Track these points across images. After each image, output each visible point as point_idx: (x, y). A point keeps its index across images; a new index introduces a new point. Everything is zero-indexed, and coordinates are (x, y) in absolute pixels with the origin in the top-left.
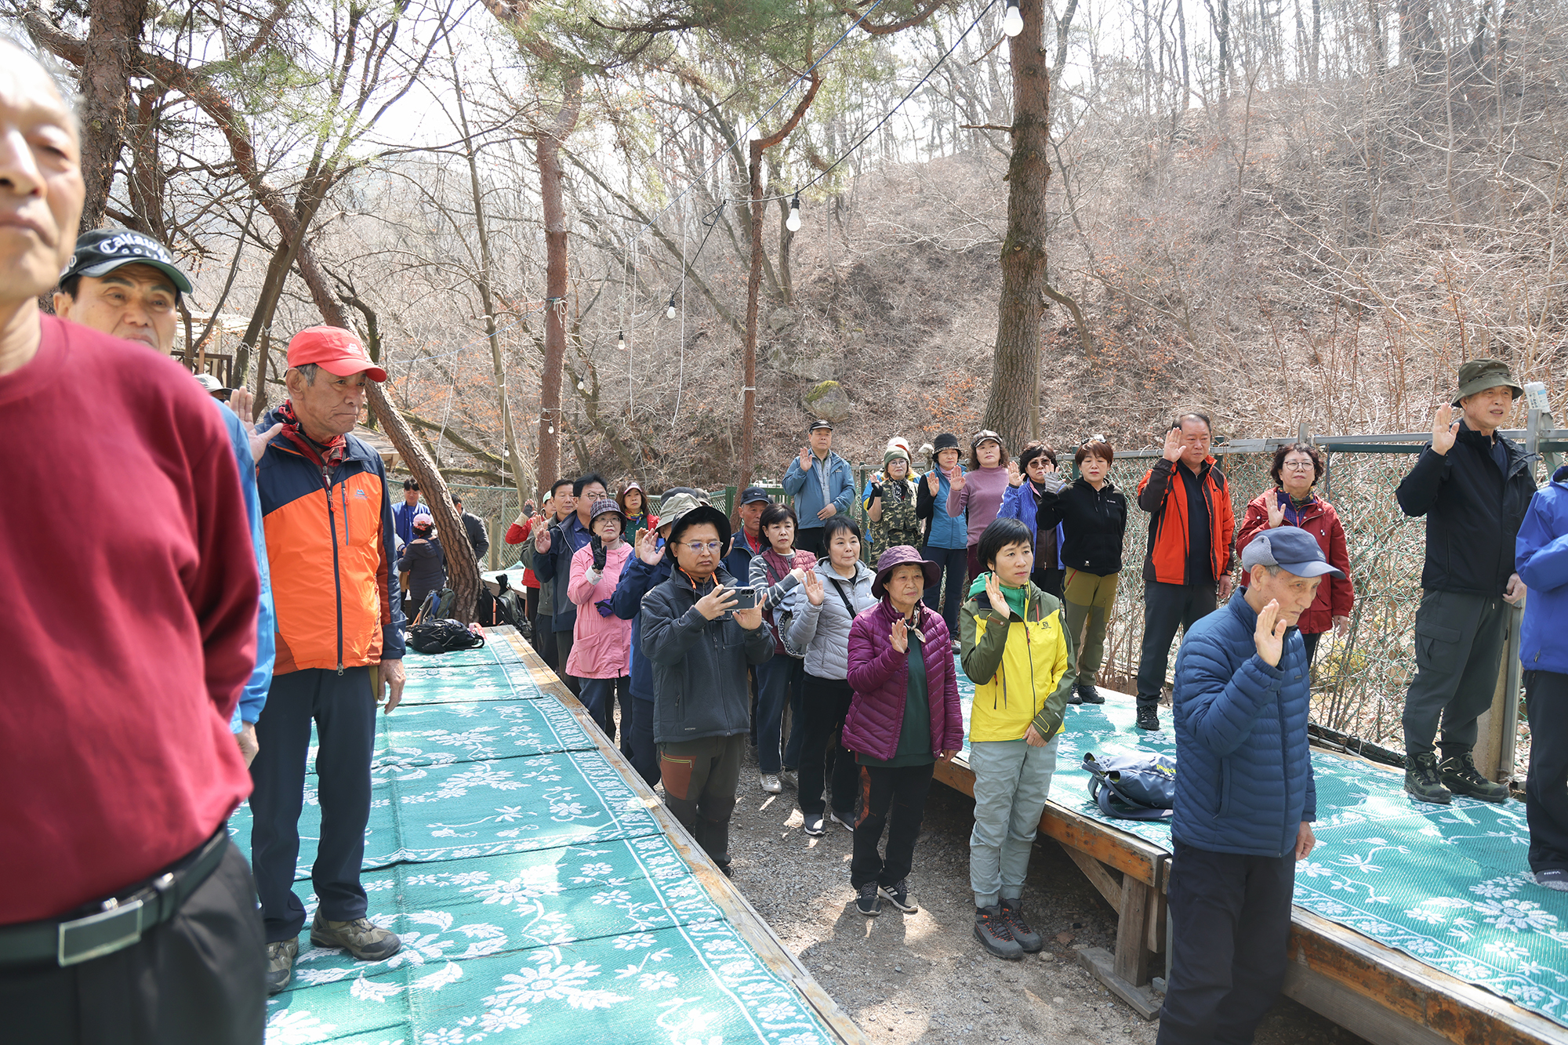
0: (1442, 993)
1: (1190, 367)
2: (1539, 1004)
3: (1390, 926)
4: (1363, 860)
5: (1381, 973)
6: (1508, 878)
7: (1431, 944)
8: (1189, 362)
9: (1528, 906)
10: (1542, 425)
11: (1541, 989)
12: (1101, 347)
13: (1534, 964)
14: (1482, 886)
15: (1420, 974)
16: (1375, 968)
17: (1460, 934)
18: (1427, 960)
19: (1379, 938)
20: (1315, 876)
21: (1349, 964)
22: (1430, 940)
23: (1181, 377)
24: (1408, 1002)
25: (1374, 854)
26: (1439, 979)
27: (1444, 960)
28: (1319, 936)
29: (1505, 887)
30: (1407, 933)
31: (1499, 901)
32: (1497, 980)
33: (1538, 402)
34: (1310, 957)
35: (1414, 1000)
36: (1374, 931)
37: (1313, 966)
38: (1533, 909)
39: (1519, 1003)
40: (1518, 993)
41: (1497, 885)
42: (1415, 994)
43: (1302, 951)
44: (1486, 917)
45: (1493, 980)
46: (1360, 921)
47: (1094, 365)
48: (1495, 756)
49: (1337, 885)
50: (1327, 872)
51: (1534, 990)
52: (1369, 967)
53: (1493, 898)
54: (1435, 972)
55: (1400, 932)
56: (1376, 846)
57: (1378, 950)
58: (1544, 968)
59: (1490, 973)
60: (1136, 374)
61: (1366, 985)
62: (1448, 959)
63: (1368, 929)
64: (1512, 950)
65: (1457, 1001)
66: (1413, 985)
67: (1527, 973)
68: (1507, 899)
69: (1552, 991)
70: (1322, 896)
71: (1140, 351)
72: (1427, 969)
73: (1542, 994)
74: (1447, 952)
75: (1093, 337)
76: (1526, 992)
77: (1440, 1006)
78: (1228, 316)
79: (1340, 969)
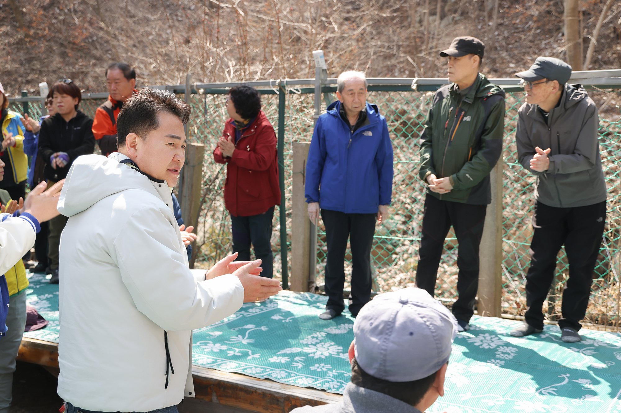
0: (291, 395)
1: (103, 42)
2: (338, 389)
3: (262, 368)
4: (243, 338)
5: (259, 394)
6: (318, 333)
7: (284, 372)
8: (102, 38)
9: (329, 345)
10: (322, 77)
11: (338, 382)
12: (31, 22)
13: (334, 371)
14: (306, 339)
15: (280, 389)
16: (256, 392)
17: (298, 364)
18: (283, 381)
19: (257, 376)
20: (218, 351)
21: (242, 394)
22: (283, 370)
23: (96, 48)
24: (275, 406)
25: (249, 334)
26: (290, 389)
27: (291, 379)
28: (224, 381)
29: (317, 338)
30: (271, 370)
31: (315, 345)
32: (317, 382)
33: (320, 62)
34: (219, 396)
35: (277, 404)
36: (254, 372)
37: (222, 402)
38: (331, 345)
39: (329, 391)
40: (328, 386)
41: (313, 337)
42: (278, 401)
43: (215, 394)
44: (309, 354)
45: (316, 383)
46: (246, 369)
47: (27, 36)
48: (306, 273)
49: (231, 353)
50: (224, 348)
51: (335, 383)
52: (253, 392)
53: (312, 344)
54: (287, 386)
55: (267, 370)
56: (249, 329)
57: (257, 382)
58: (339, 371)
59: (314, 380)
60: (62, 45)
61: (252, 403)
62: (293, 378)
63: (250, 372)
64: (323, 367)
65: (299, 397)
66: (277, 395)
67: (331, 375)
68: (318, 343)
69: (343, 381)
70: (223, 361)
71: (63, 28)
72: (283, 385)
73: (339, 384)
74: (292, 375)
75: (24, 14)
76: (331, 385)
77: (291, 403)
78: (127, 6)
79: (237, 398)
